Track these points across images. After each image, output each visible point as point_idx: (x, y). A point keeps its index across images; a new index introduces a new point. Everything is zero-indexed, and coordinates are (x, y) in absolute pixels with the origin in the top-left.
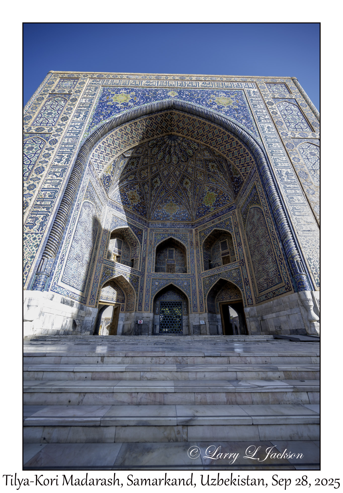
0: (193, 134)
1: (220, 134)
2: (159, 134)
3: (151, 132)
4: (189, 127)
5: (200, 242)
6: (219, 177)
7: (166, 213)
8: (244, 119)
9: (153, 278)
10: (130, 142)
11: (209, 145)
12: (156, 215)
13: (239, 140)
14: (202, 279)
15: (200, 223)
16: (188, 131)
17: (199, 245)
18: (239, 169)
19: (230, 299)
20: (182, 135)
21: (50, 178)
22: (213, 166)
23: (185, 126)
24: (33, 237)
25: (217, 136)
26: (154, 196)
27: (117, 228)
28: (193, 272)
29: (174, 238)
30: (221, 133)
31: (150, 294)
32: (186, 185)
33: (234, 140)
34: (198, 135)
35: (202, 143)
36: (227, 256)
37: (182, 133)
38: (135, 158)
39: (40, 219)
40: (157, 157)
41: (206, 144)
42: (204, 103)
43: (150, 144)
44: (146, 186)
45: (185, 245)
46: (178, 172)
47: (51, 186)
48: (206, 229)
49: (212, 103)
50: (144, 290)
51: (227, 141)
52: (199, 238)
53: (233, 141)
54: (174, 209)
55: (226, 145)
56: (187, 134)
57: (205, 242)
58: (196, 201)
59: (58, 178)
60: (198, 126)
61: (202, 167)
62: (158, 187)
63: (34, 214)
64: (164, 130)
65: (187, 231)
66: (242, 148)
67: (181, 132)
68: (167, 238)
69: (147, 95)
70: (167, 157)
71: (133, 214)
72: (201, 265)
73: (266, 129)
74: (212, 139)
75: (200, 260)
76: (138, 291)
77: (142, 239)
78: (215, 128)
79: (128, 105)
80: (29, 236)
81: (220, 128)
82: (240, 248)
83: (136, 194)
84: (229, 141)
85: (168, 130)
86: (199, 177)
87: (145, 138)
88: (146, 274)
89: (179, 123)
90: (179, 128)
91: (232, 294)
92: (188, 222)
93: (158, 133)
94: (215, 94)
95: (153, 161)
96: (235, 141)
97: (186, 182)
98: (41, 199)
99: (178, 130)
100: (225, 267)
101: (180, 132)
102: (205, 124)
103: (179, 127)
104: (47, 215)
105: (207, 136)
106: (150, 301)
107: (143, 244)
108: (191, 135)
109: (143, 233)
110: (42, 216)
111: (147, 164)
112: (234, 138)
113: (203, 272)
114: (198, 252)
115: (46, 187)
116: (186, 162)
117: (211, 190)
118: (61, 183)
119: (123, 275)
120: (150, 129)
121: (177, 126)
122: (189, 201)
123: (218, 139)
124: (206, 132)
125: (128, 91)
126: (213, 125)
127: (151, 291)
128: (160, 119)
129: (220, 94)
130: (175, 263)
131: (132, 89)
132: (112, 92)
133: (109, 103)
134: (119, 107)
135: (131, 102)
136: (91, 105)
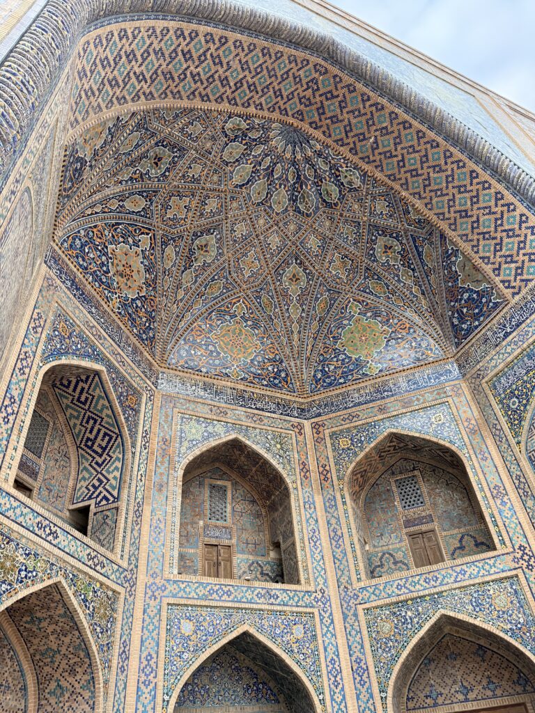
0: (358, 145)
1: (446, 163)
2: (262, 109)
3: (248, 92)
4: (354, 121)
5: (338, 471)
6: (399, 281)
7: (219, 353)
9: (172, 601)
10: (184, 87)
11: (397, 187)
12: (184, 353)
13: (508, 189)
14: (361, 613)
15: (329, 405)
16: (346, 133)
17: (335, 479)
18: (488, 269)
19: (467, 700)
20: (322, 137)
22: (388, 248)
23: (345, 115)
25: (434, 167)
26: (187, 291)
27: (64, 361)
28: (320, 580)
29: (248, 443)
30: (449, 161)
31: (160, 684)
32: (290, 284)
33: (489, 188)
34: (373, 149)
35: (378, 175)
36: (424, 528)
37: (324, 133)
38: (173, 147)
40: (232, 173)
41: (389, 182)
43: (229, 125)
44: (170, 250)
45: (284, 473)
46: (277, 239)
48: (355, 427)
50: (134, 664)
51: (465, 186)
52: (330, 455)
53: (484, 189)
54: (244, 347)
55: (458, 196)
56: (342, 139)
57: (354, 473)
58: (315, 339)
60: (384, 125)
61: (355, 243)
62: (205, 266)
64: (281, 103)
65: (289, 425)
66: (517, 213)
67: (325, 128)
68: (224, 440)
70: (260, 184)
71: (119, 327)
72: (350, 556)
74: (414, 173)
75: (346, 536)
76: (110, 667)
77: (136, 425)
78: (434, 144)
81: (452, 149)
82: (504, 504)
83: (137, 264)
84: (469, 188)
85: (288, 109)
86: (335, 269)
87: (226, 100)
88: (142, 578)
89: (329, 102)
90: (323, 117)
91: (471, 679)
92: (288, 397)
93: (264, 103)
95: (215, 178)
96: (493, 191)
97: (294, 276)
99: (316, 118)
100: (458, 569)
101: (321, 126)
102: (407, 125)
103: (324, 113)
105: (403, 160)
107: (138, 449)
108: (352, 145)
109: (139, 405)
111: (197, 181)
112: (493, 182)
113: (362, 584)
116: (308, 215)
117: (369, 314)
119: (63, 581)
120: (250, 80)
121: (318, 109)
122: (292, 332)
123: (436, 175)
124: (402, 149)
126: (431, 134)
127: (161, 665)
128: (285, 66)
130: (234, 541)
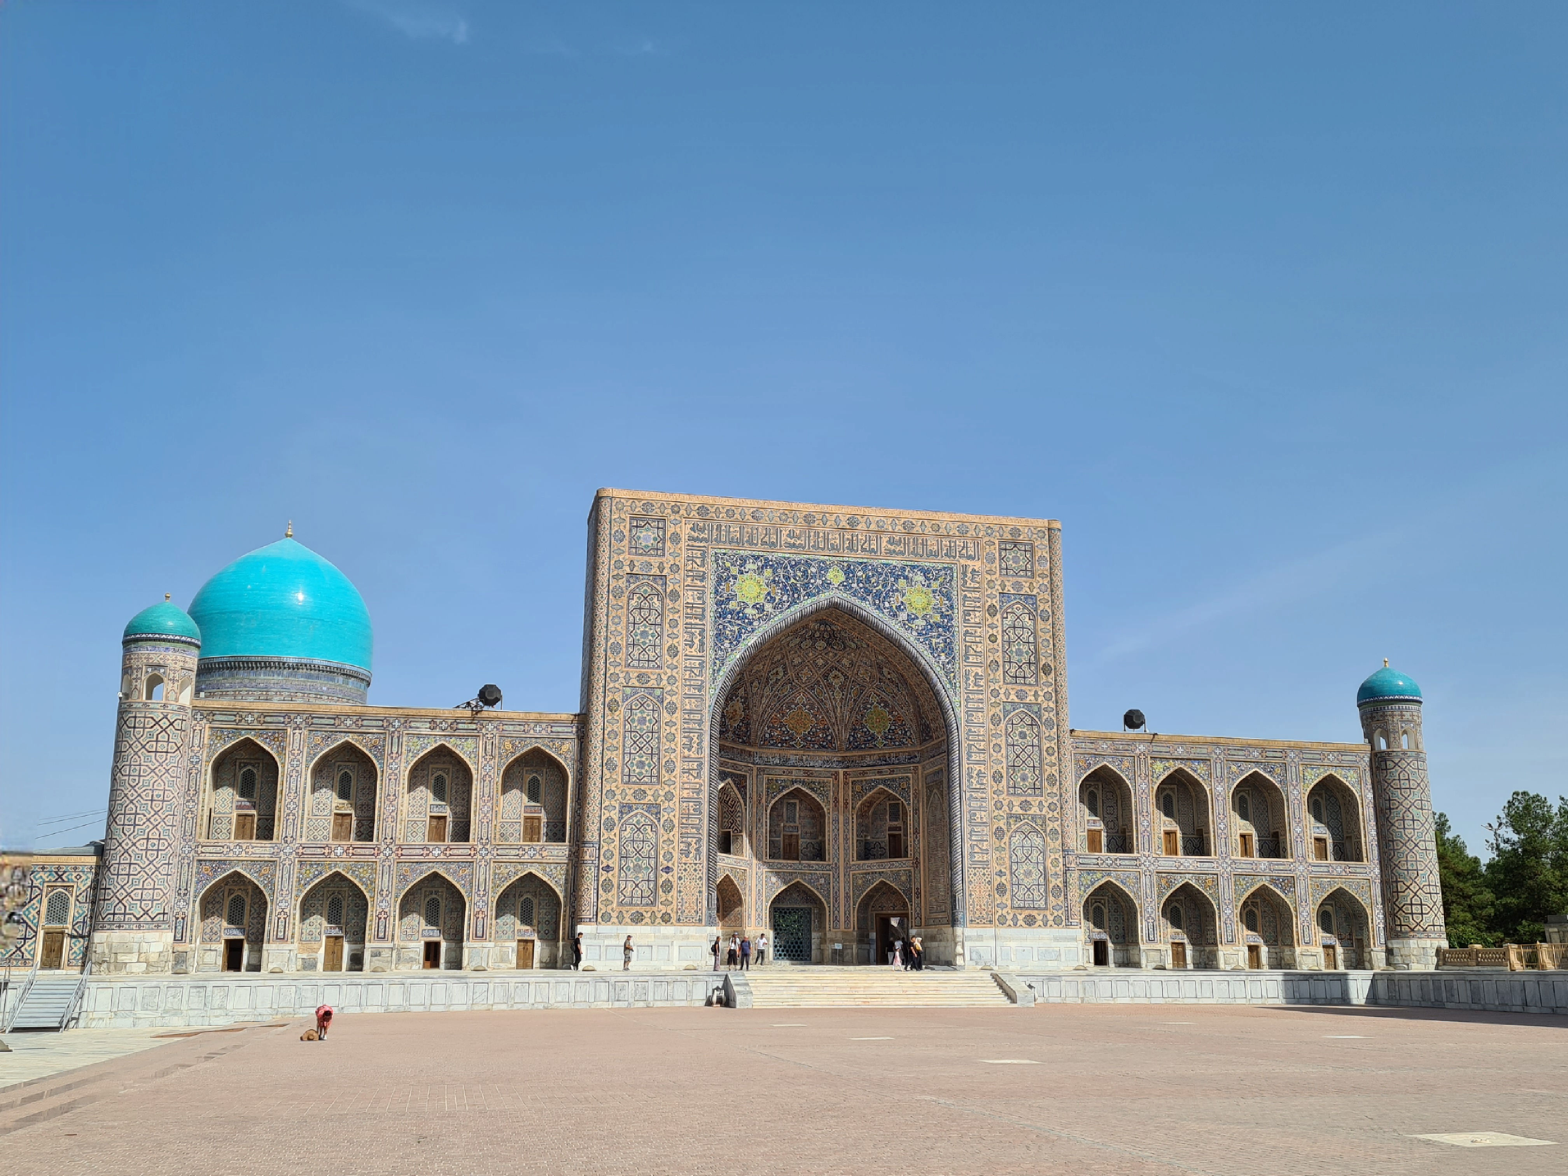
5: (853, 804)
7: (788, 732)
8: (943, 652)
9: (767, 870)
14: (851, 875)
15: (854, 762)
17: (850, 810)
19: (894, 910)
21: (686, 780)
22: (889, 673)
23: (850, 624)
28: (836, 859)
29: (804, 789)
31: (764, 900)
32: (834, 680)
36: (897, 833)
39: (693, 844)
40: (787, 644)
42: (887, 605)
44: (756, 684)
45: (823, 805)
48: (864, 780)
49: (900, 606)
50: (754, 892)
57: (861, 805)
58: (850, 712)
59: (697, 780)
61: (871, 666)
62: (778, 681)
65: (829, 775)
68: (792, 790)
69: (792, 579)
70: (806, 642)
71: (733, 748)
72: (851, 848)
75: (851, 839)
76: (746, 895)
77: (746, 794)
79: (763, 611)
82: (916, 839)
86: (862, 675)
88: (755, 862)
92: (831, 755)
94: (907, 578)
97: (836, 676)
98: (686, 814)
100: (891, 863)
104: (699, 840)
106: (765, 913)
107: (748, 805)
109: (747, 782)
113: (854, 863)
114: (846, 823)
115: (685, 795)
116: (840, 650)
117: (882, 705)
118: (702, 788)
125: (760, 564)
127: (764, 894)
129: (916, 578)
130: (799, 833)
131: (766, 559)
132: (732, 568)
133: (732, 605)
134: (751, 617)
135: (769, 602)
136: (704, 610)
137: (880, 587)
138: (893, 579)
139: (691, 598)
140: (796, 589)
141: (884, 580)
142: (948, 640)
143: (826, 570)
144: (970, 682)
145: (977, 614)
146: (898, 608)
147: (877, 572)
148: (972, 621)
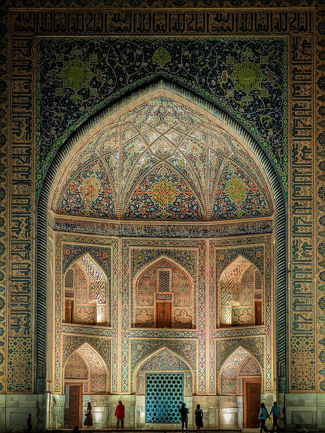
7: (153, 203)
8: (271, 127)
9: (133, 338)
12: (132, 208)
15: (218, 231)
17: (215, 276)
21: (15, 261)
24: (23, 342)
26: (128, 170)
28: (202, 327)
39: (22, 319)
42: (214, 83)
47: (20, 273)
48: (227, 250)
49: (227, 84)
50: (119, 360)
52: (215, 261)
54: (169, 195)
59: (26, 261)
62: (135, 155)
63: (15, 314)
65: (195, 244)
69: (118, 64)
73: (300, 152)
77: (109, 266)
79: (89, 96)
80: (18, 341)
83: (95, 181)
88: (121, 330)
94: (235, 54)
97: (193, 147)
98: (15, 293)
104: (29, 315)
106: (129, 377)
109: (110, 254)
110: (24, 316)
113: (217, 330)
115: (14, 275)
116: (190, 124)
118: (31, 268)
122: (201, 177)
125: (85, 50)
129: (244, 54)
130: (173, 301)
131: (92, 45)
132: (57, 55)
133: (59, 92)
134: (76, 103)
135: (94, 86)
136: (30, 98)
137: (207, 65)
138: (220, 57)
139: (18, 87)
140: (122, 73)
141: (212, 58)
142: (276, 116)
143: (152, 52)
144: (298, 156)
145: (308, 87)
146: (225, 86)
147: (204, 50)
148: (302, 95)
